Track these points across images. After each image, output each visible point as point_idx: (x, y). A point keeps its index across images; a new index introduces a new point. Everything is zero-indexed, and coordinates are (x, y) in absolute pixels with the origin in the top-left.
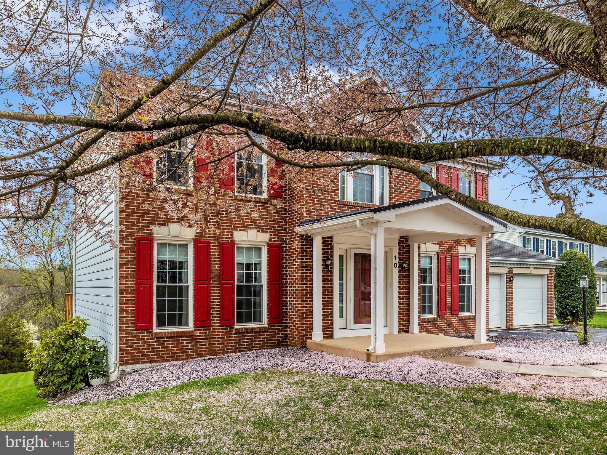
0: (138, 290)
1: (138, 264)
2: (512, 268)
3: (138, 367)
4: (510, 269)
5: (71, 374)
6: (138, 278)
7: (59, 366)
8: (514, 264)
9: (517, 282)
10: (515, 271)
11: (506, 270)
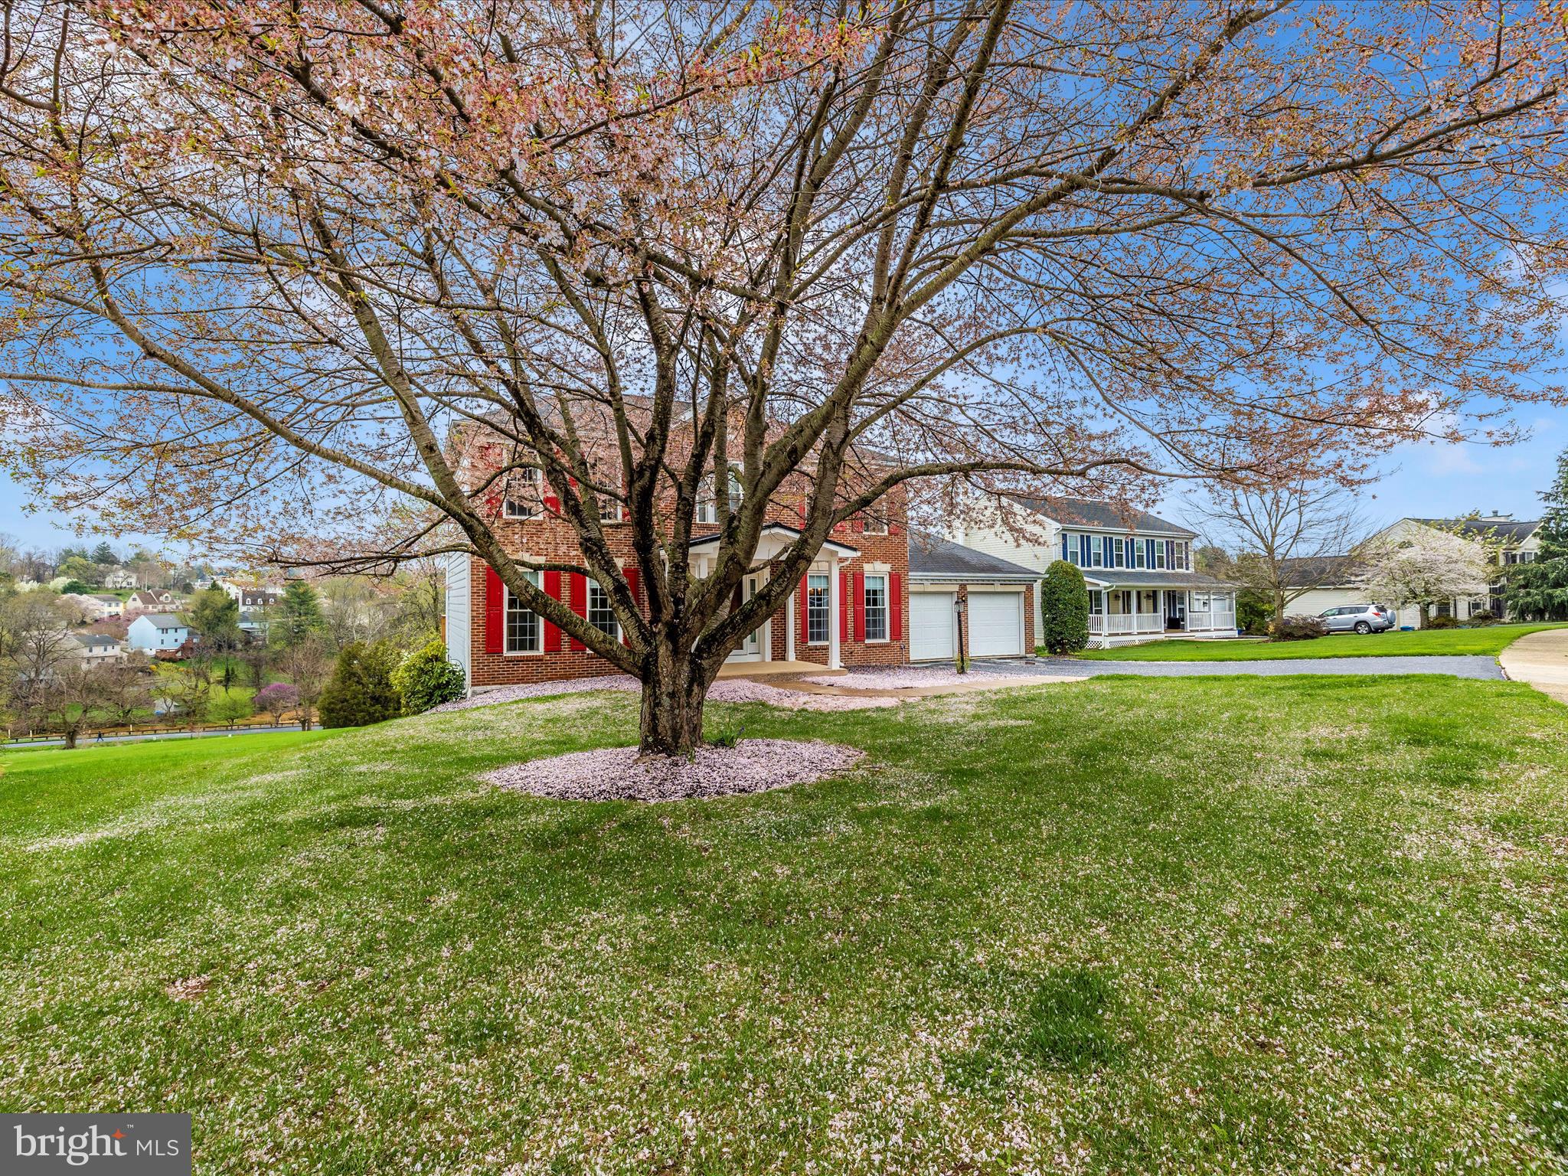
0: (488, 617)
1: (488, 592)
2: (966, 585)
3: (489, 688)
4: (963, 587)
5: (431, 695)
6: (488, 605)
7: (419, 687)
8: (967, 580)
9: (972, 601)
10: (970, 588)
11: (956, 588)
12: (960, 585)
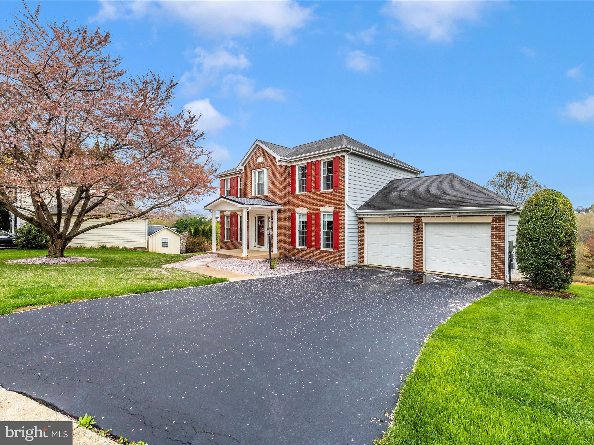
2: (420, 217)
4: (418, 219)
10: (424, 220)
11: (412, 220)
12: (416, 217)
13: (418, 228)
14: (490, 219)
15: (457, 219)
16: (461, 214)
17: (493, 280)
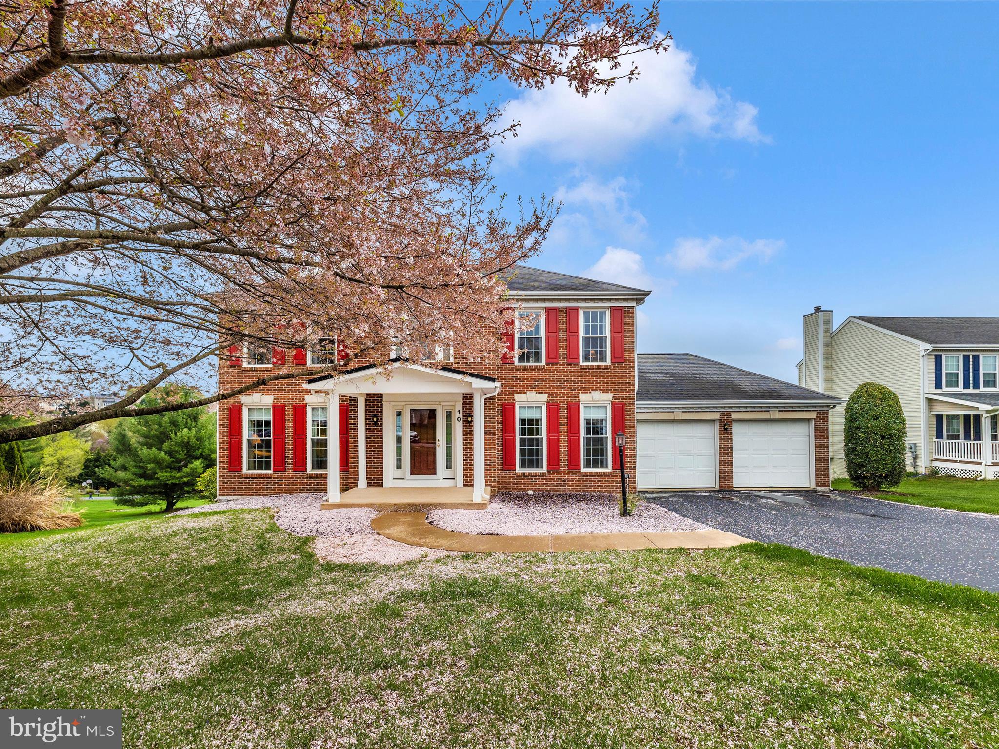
0: (230, 443)
1: (231, 425)
2: (729, 413)
3: (231, 498)
4: (726, 415)
6: (230, 434)
8: (731, 407)
9: (740, 430)
10: (734, 416)
11: (717, 416)
12: (723, 413)
13: (725, 427)
14: (813, 415)
15: (778, 416)
16: (784, 409)
17: (818, 488)
